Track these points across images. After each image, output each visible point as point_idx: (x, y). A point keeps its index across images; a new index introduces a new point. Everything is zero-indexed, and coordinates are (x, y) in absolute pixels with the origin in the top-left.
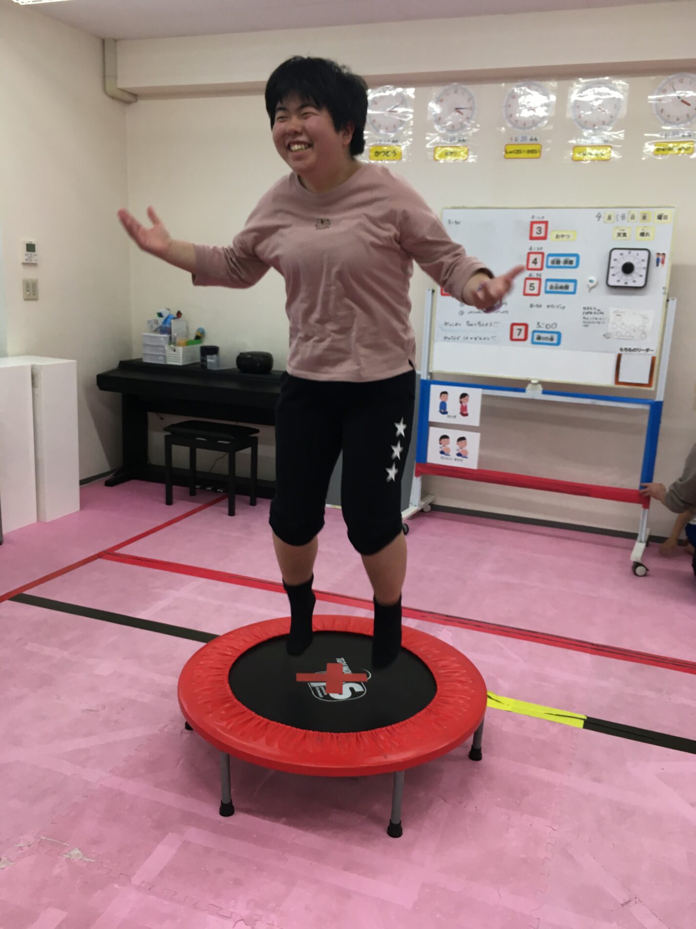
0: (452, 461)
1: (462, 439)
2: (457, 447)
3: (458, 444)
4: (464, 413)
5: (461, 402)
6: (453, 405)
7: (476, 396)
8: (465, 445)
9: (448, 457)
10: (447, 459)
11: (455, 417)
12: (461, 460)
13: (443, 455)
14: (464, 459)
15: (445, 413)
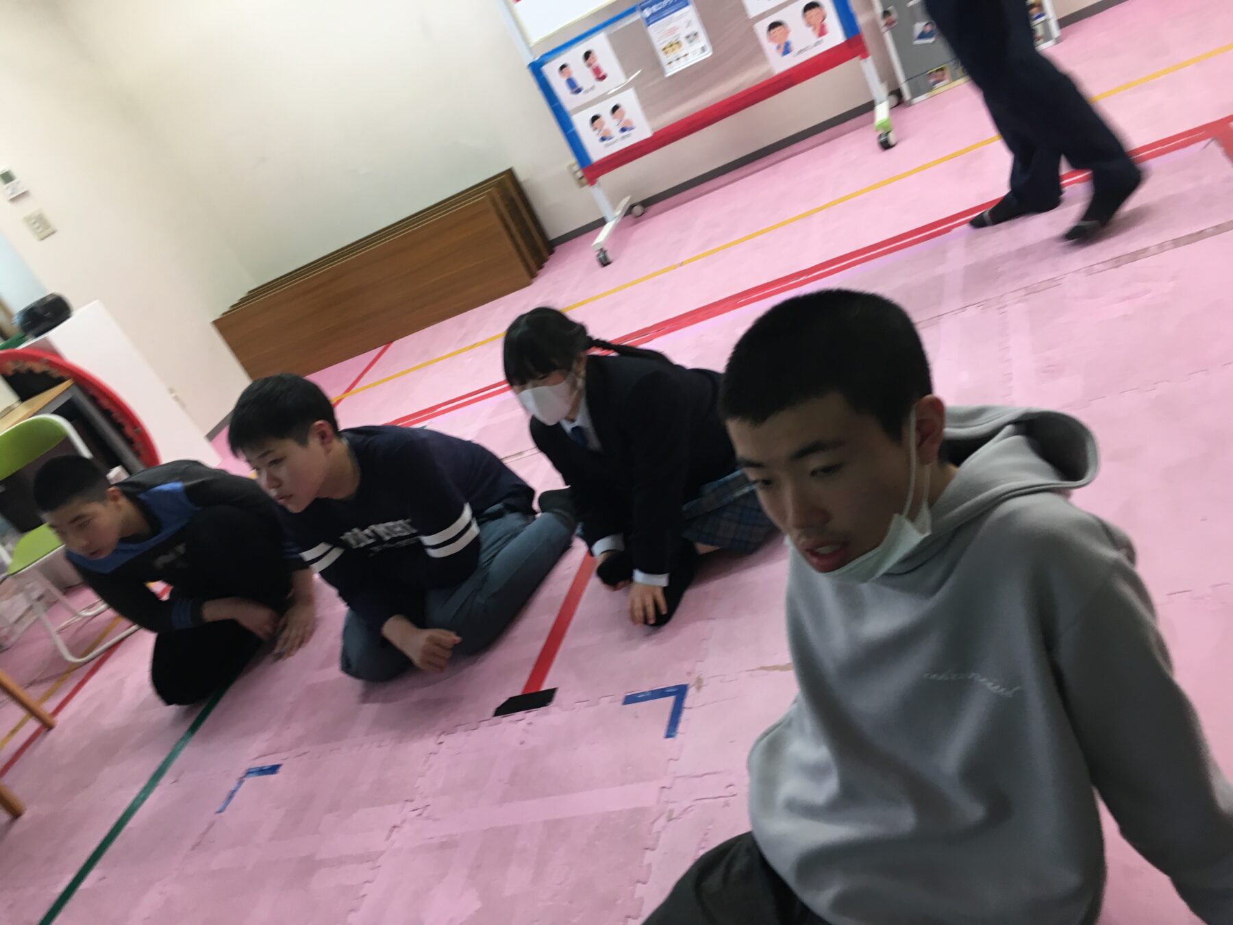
0: (620, 143)
1: (615, 108)
2: (615, 122)
3: (614, 118)
4: (601, 75)
5: (589, 65)
6: (583, 75)
7: (600, 44)
8: (623, 114)
9: (611, 141)
10: (614, 142)
11: (593, 88)
12: (628, 136)
13: (605, 142)
14: (632, 131)
15: (579, 91)
